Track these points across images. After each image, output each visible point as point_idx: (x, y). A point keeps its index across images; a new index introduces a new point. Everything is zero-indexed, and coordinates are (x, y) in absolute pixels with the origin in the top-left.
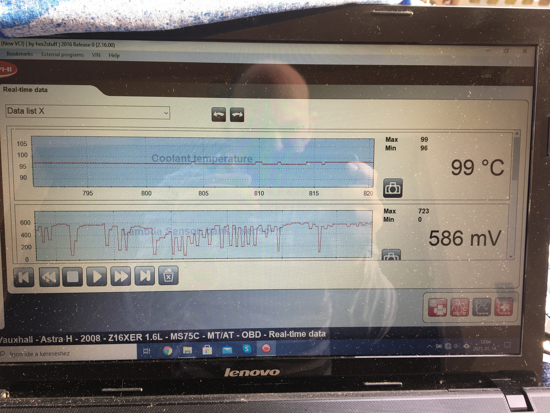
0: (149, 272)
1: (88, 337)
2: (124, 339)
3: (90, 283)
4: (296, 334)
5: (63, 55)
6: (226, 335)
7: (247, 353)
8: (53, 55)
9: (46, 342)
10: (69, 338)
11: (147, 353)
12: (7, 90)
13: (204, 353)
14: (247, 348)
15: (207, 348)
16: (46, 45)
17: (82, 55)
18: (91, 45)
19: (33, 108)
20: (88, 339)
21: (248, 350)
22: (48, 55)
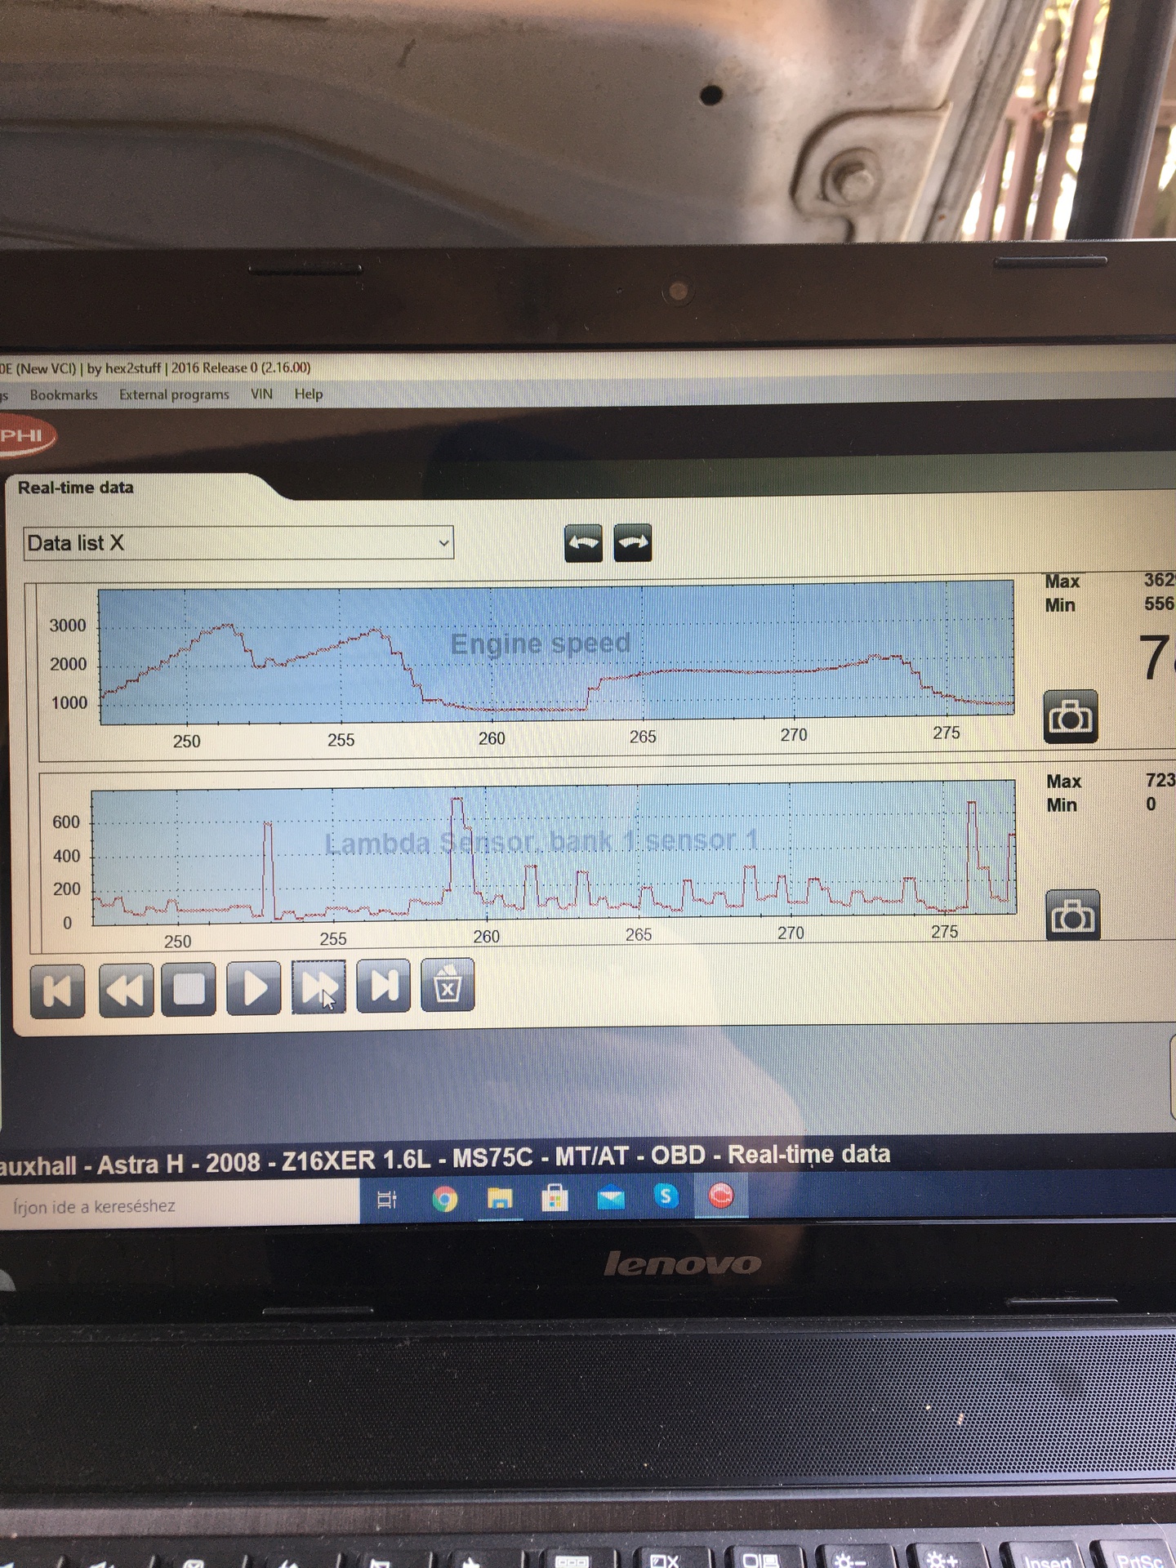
0: (394, 976)
1: (226, 1159)
2: (324, 1166)
3: (237, 1007)
4: (807, 1154)
5: (176, 396)
6: (607, 1156)
7: (666, 1209)
8: (149, 395)
9: (112, 1172)
10: (175, 1163)
11: (388, 1205)
12: (29, 489)
13: (546, 1207)
14: (666, 1194)
15: (555, 1193)
16: (133, 370)
17: (225, 395)
18: (249, 368)
19: (93, 534)
20: (226, 1166)
21: (669, 1200)
22: (137, 396)
